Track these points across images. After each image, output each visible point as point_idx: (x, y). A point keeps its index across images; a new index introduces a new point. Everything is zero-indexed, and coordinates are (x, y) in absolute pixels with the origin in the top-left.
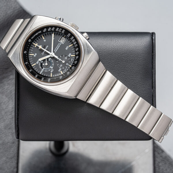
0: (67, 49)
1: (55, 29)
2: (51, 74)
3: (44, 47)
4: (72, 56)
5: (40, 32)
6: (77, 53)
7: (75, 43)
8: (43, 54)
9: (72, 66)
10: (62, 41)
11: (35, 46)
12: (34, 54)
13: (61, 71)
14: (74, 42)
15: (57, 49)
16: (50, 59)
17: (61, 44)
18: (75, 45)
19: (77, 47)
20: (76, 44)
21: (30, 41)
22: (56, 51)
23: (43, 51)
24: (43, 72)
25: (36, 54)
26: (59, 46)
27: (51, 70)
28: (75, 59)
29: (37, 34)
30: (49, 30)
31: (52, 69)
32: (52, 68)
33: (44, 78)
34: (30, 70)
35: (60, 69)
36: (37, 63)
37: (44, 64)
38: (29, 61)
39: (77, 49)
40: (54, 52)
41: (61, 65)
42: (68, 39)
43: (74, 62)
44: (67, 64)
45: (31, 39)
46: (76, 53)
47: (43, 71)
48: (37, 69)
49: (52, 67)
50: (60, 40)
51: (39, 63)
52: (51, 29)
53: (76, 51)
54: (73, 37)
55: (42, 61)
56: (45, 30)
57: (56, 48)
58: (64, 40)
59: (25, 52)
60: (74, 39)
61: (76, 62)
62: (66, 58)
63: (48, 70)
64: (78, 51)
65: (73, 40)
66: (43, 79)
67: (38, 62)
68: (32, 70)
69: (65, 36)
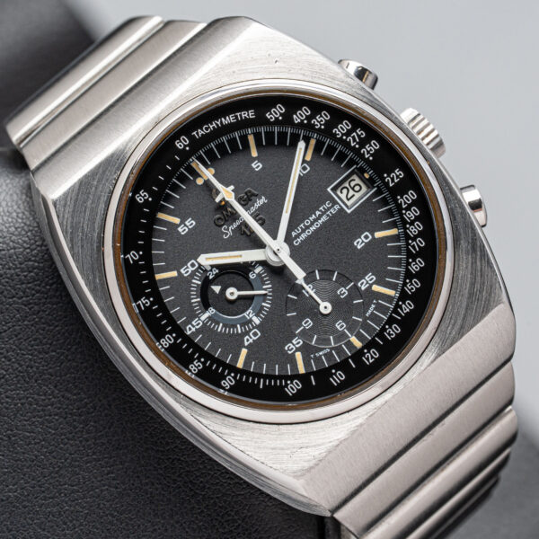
0: (360, 243)
1: (330, 125)
2: (244, 352)
3: (246, 201)
4: (376, 288)
5: (250, 114)
6: (415, 285)
7: (414, 230)
8: (230, 233)
9: (369, 345)
10: (343, 196)
11: (200, 182)
12: (182, 222)
13: (299, 356)
14: (412, 223)
15: (307, 227)
16: (259, 269)
17: (337, 207)
18: (414, 239)
19: (419, 254)
20: (420, 234)
21: (183, 143)
22: (303, 236)
23: (234, 216)
24: (204, 329)
25: (190, 223)
26: (324, 218)
27: (247, 333)
28: (395, 311)
29: (229, 119)
30: (297, 119)
31: (257, 327)
32: (257, 321)
33: (204, 363)
34: (143, 300)
35: (298, 342)
36: (182, 271)
37: (217, 289)
38: (147, 248)
39: (416, 266)
40: (288, 239)
41: (308, 323)
42: (378, 193)
43: (383, 329)
44: (340, 326)
45: (192, 138)
46: (405, 284)
47: (204, 324)
48: (174, 304)
49: (257, 315)
50: (334, 189)
51: (193, 273)
52: (309, 118)
53: (409, 275)
54: (411, 195)
55: (212, 266)
56: (276, 113)
57: (307, 223)
58: (357, 195)
59: (142, 197)
60: (414, 203)
61: (394, 331)
62: (343, 292)
63: (234, 326)
64: (418, 275)
65: (408, 209)
66: (196, 366)
67: (191, 269)
68: (153, 304)
69: (367, 176)
